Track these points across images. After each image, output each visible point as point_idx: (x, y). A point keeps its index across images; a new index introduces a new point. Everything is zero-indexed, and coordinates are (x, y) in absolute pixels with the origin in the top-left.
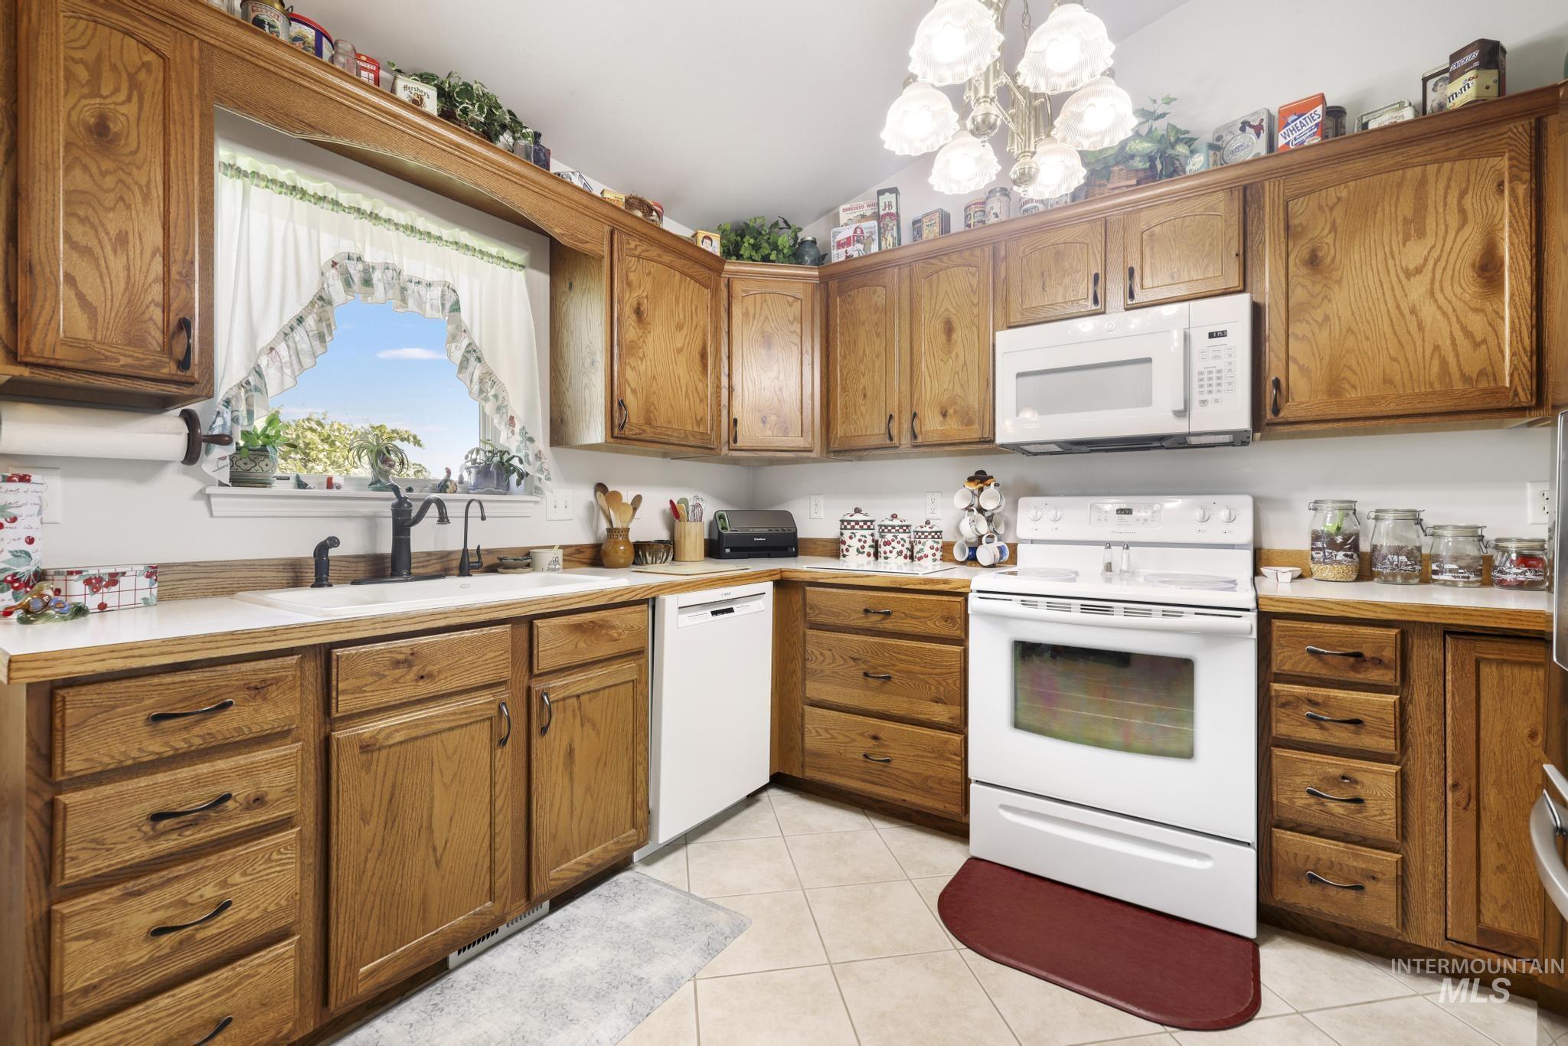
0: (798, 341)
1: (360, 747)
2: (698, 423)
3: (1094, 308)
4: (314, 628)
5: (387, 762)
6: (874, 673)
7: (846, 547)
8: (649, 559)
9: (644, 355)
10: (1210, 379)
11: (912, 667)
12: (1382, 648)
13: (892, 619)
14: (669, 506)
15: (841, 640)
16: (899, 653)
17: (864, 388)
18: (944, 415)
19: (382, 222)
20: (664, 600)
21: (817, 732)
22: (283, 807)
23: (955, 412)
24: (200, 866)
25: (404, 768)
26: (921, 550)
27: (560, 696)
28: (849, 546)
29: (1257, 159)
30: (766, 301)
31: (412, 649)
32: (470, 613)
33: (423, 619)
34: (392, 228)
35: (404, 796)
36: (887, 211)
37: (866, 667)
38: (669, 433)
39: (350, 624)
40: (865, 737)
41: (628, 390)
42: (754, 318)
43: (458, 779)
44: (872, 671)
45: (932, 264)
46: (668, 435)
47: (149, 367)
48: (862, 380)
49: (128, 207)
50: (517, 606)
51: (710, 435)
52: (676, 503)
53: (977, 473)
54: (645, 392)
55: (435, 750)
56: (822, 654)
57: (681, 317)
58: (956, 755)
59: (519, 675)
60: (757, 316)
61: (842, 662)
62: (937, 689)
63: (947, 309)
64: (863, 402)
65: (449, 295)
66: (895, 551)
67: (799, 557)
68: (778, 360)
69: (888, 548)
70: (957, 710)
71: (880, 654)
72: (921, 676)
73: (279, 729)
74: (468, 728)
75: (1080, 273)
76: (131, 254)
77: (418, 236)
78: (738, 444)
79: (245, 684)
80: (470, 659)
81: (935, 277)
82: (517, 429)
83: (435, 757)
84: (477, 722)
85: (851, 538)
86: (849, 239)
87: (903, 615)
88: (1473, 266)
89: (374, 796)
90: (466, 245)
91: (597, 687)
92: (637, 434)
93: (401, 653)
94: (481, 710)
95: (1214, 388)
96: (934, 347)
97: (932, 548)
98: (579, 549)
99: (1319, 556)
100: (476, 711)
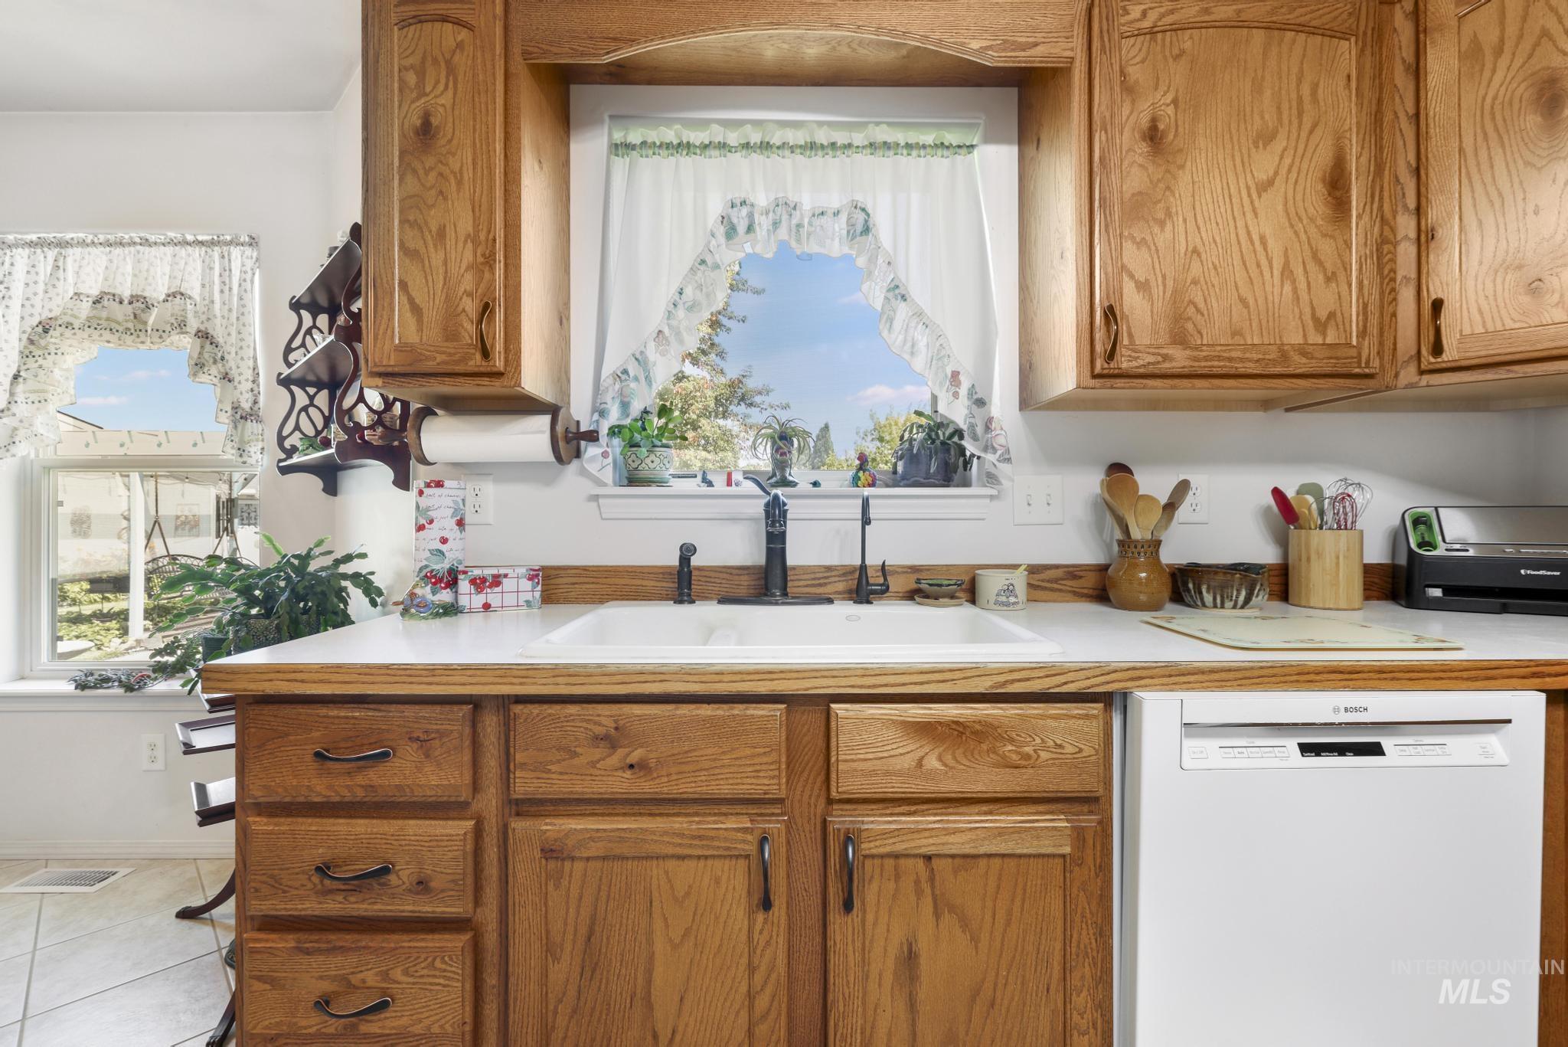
1: (542, 850)
2: (1321, 326)
4: (478, 672)
5: (584, 882)
8: (1208, 598)
9: (1168, 214)
14: (1270, 500)
19: (775, 149)
20: (1140, 702)
22: (449, 902)
24: (363, 944)
25: (608, 896)
27: (887, 849)
31: (616, 721)
32: (704, 679)
33: (626, 679)
34: (787, 152)
35: (608, 939)
38: (1234, 354)
39: (524, 673)
41: (1129, 287)
43: (692, 938)
46: (1230, 359)
47: (457, 362)
49: (445, 199)
50: (788, 676)
51: (1359, 347)
52: (1290, 493)
54: (1170, 283)
55: (655, 882)
57: (1271, 117)
59: (807, 793)
60: (1509, 44)
65: (861, 216)
73: (445, 799)
74: (710, 862)
76: (448, 247)
77: (820, 153)
78: (1445, 357)
79: (407, 733)
80: (709, 751)
82: (963, 391)
83: (655, 894)
84: (720, 857)
89: (566, 924)
90: (885, 143)
91: (967, 849)
93: (600, 724)
94: (726, 839)
98: (1073, 572)
100: (717, 838)
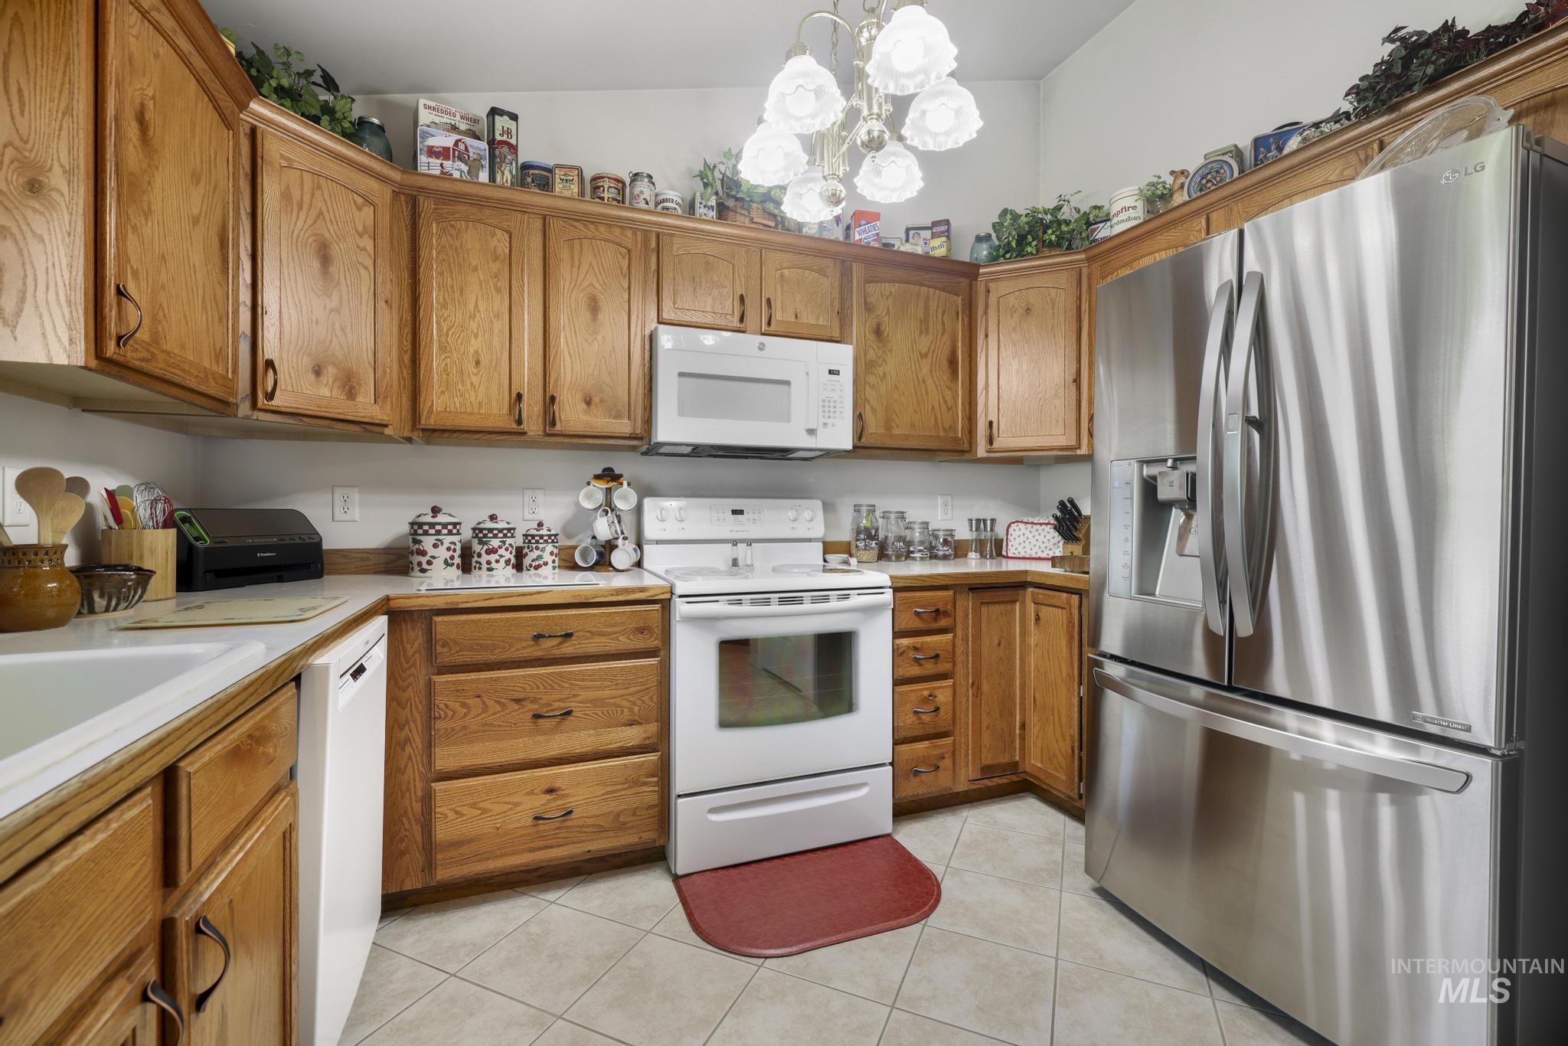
0: (369, 263)
2: (217, 357)
3: (738, 325)
6: (547, 712)
7: (427, 558)
9: (150, 209)
10: (829, 407)
11: (600, 694)
12: (947, 604)
13: (573, 641)
15: (496, 680)
16: (583, 680)
17: (477, 352)
18: (588, 403)
21: (456, 812)
23: (602, 401)
26: (540, 557)
28: (433, 557)
29: (836, 242)
30: (319, 187)
36: (505, 138)
37: (536, 706)
38: (186, 367)
40: (536, 794)
42: (300, 208)
44: (545, 709)
45: (574, 227)
46: (184, 371)
48: (473, 341)
50: (169, 740)
51: (232, 381)
53: (605, 470)
56: (464, 705)
57: (198, 160)
58: (654, 777)
60: (305, 207)
61: (498, 708)
62: (631, 710)
63: (591, 285)
64: (475, 371)
66: (502, 560)
67: (326, 577)
68: (338, 283)
69: (493, 557)
70: (653, 728)
71: (556, 686)
72: (612, 701)
75: (727, 290)
78: (273, 402)
81: (576, 242)
85: (435, 546)
86: (446, 149)
87: (588, 634)
88: (947, 359)
92: (143, 360)
95: (832, 414)
96: (576, 323)
97: (552, 553)
99: (861, 545)
